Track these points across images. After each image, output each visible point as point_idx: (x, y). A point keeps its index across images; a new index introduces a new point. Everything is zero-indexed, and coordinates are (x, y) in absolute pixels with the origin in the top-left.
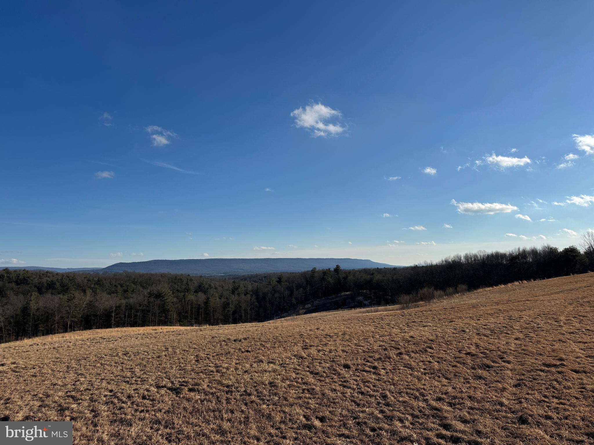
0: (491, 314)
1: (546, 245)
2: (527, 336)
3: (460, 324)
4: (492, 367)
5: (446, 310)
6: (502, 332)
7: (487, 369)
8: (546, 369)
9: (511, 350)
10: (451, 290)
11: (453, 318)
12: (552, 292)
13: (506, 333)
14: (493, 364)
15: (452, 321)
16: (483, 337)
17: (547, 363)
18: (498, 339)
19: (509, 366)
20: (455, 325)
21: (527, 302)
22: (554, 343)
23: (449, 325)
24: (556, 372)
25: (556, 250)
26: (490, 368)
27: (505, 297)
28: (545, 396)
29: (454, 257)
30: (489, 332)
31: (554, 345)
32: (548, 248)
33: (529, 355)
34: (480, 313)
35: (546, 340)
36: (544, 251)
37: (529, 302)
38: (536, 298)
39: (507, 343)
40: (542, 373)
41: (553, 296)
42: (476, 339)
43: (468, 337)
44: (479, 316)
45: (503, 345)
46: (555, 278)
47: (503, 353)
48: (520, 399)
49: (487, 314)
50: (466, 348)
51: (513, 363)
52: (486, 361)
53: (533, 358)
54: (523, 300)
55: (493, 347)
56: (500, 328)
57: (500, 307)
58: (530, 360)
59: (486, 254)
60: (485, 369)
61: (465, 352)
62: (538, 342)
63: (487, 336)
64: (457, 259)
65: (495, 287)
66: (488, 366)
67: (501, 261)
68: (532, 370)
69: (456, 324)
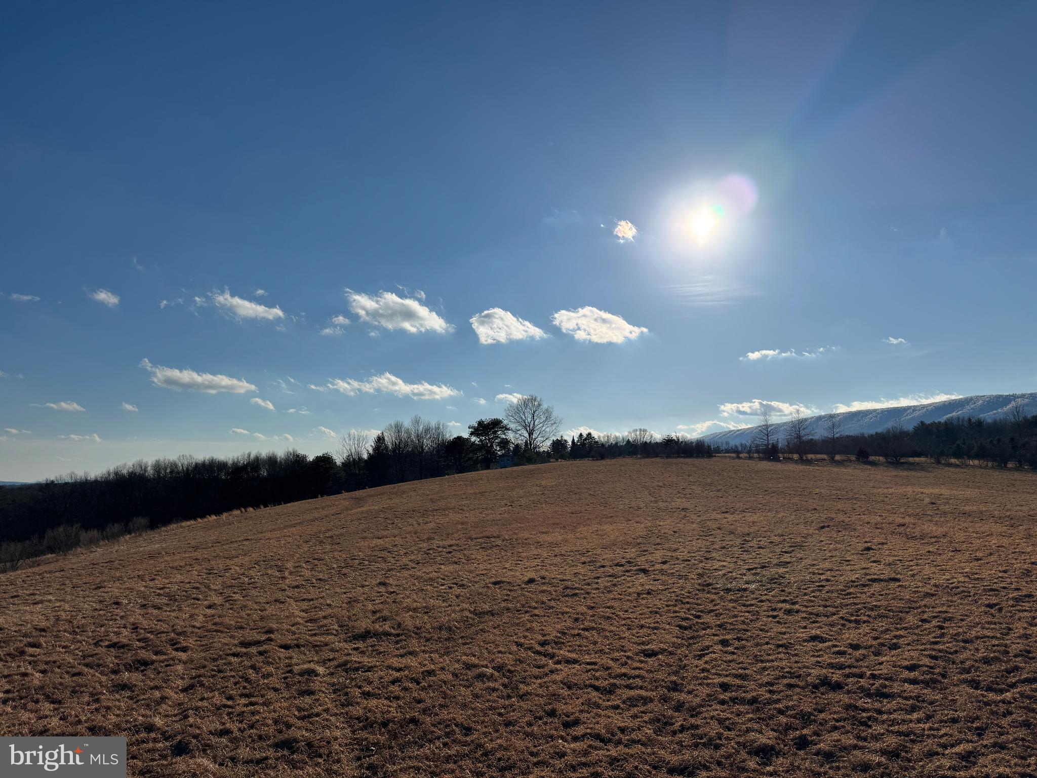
0: (179, 568)
1: (291, 450)
2: (228, 599)
3: (114, 590)
4: (153, 662)
5: (95, 566)
6: (188, 597)
7: (142, 668)
8: (244, 650)
9: (194, 627)
10: (117, 527)
11: (105, 581)
12: (287, 524)
13: (194, 599)
14: (154, 657)
15: (100, 587)
16: (151, 610)
17: (246, 641)
18: (178, 610)
19: (183, 656)
20: (103, 594)
21: (244, 543)
22: (267, 606)
23: (91, 595)
24: (257, 652)
25: (304, 457)
26: (149, 664)
27: (213, 535)
28: (230, 698)
29: (133, 466)
30: (165, 600)
31: (265, 610)
32: (294, 455)
33: (222, 632)
34: (159, 567)
35: (256, 603)
36: (287, 460)
37: (247, 543)
38: (260, 536)
39: (191, 616)
40: (233, 660)
41: (285, 531)
42: (137, 616)
43: (123, 614)
44: (155, 573)
45: (184, 620)
46: (296, 503)
47: (179, 634)
48: (185, 711)
49: (172, 568)
50: (112, 634)
51: (192, 649)
52: (143, 654)
53: (228, 635)
54: (240, 539)
55: (164, 627)
56: (186, 591)
57: (198, 554)
58: (221, 640)
59: (194, 461)
60: (137, 669)
61: (107, 643)
62: (244, 607)
63: (159, 608)
64: (138, 470)
65: (199, 520)
66: (145, 663)
67: (218, 475)
68: (221, 656)
69: (106, 593)
